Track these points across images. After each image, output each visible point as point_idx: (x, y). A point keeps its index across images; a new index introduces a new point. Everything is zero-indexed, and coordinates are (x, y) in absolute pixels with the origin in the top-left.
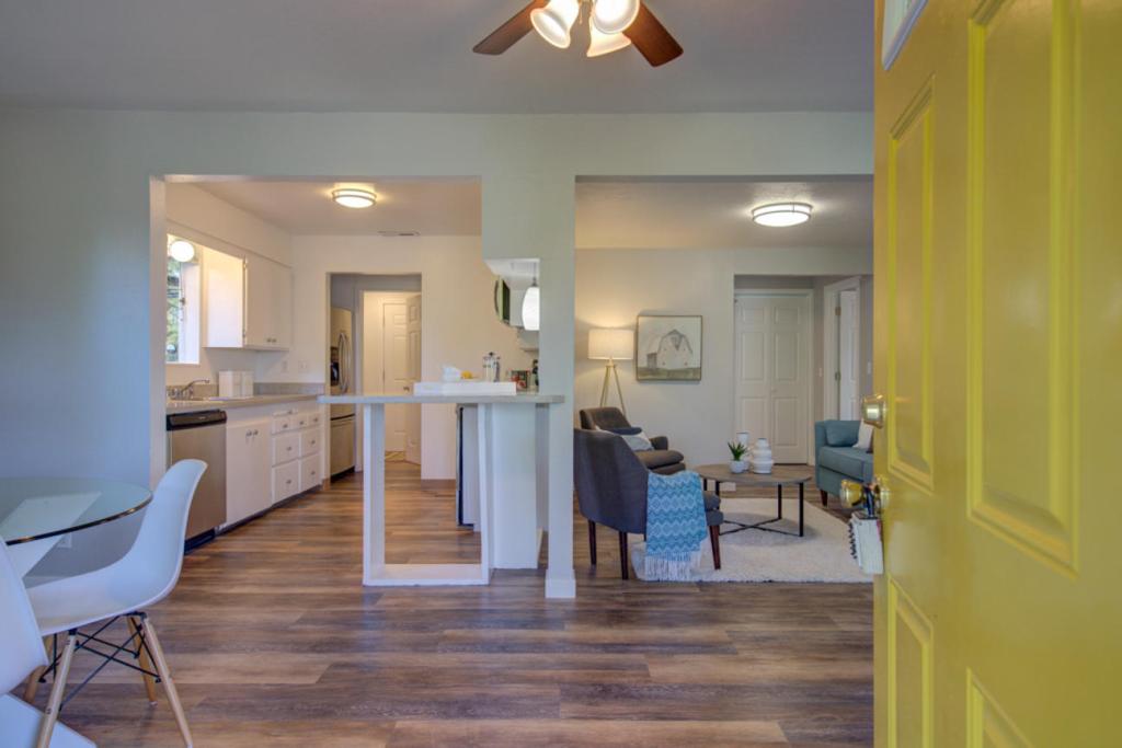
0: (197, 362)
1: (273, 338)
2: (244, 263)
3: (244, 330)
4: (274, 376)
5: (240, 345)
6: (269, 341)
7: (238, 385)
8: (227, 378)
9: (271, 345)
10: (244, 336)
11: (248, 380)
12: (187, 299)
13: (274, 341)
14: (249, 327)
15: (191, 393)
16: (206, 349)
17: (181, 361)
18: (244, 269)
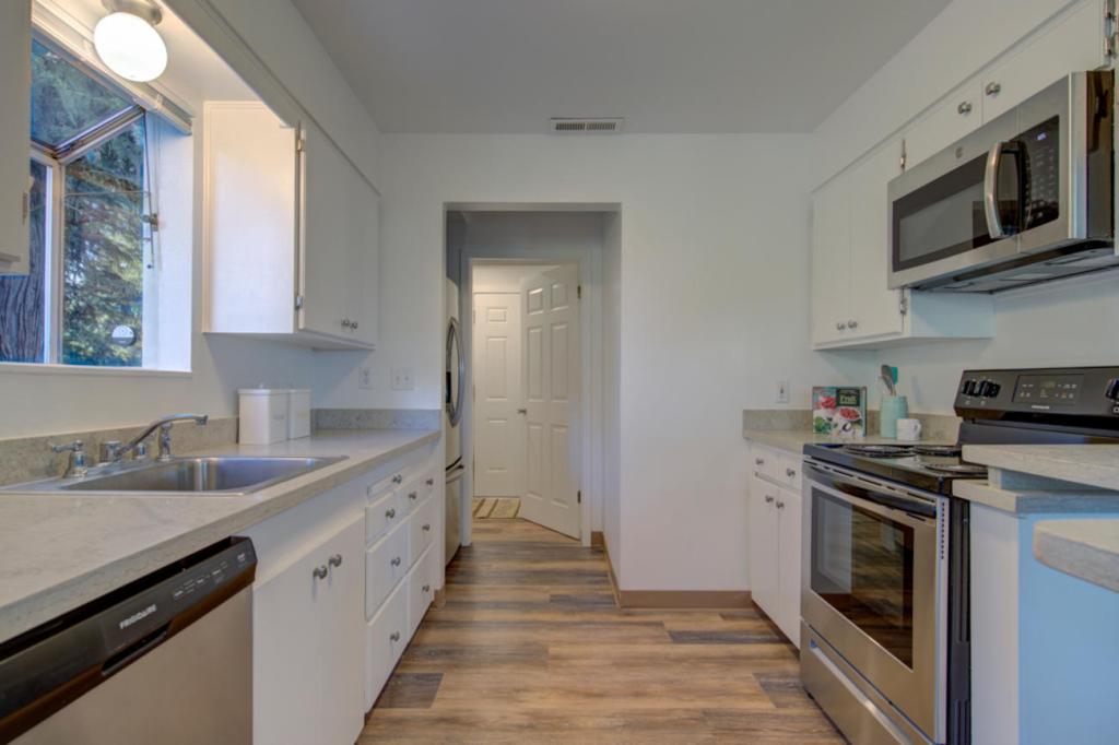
0: (189, 370)
1: (352, 321)
2: (298, 137)
3: (297, 294)
4: (344, 397)
5: (286, 327)
6: (345, 324)
7: (280, 417)
8: (259, 404)
9: (346, 333)
10: (297, 308)
11: (302, 403)
12: (161, 219)
13: (354, 326)
14: (307, 290)
15: (164, 445)
16: (211, 338)
17: (147, 365)
18: (298, 152)
